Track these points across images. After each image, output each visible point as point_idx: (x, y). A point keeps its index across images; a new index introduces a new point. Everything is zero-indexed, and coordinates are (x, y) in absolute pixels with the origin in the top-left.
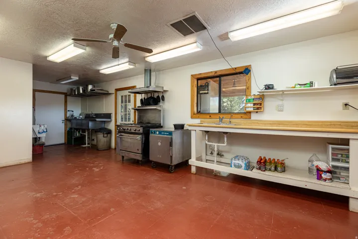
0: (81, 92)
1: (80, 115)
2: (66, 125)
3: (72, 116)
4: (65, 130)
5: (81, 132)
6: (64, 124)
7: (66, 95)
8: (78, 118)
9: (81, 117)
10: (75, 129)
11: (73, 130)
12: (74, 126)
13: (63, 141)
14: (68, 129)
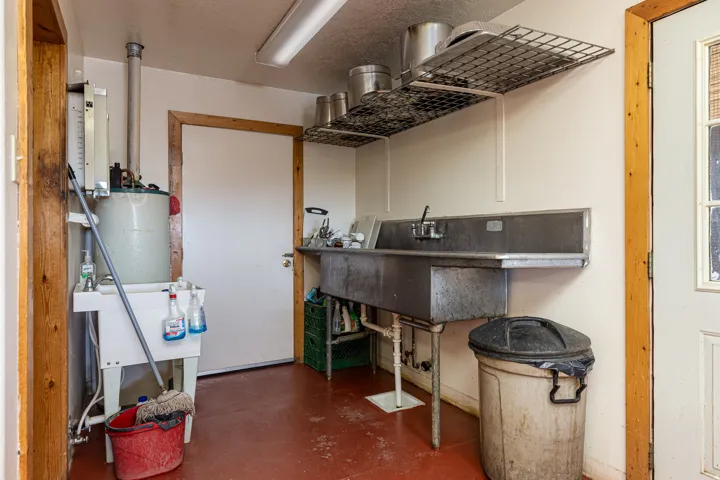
0: (344, 112)
1: (354, 228)
2: (298, 276)
3: (325, 233)
4: (296, 302)
5: (363, 319)
6: (289, 273)
7: (299, 136)
8: (346, 243)
9: (360, 237)
10: (335, 299)
11: (327, 304)
12: (334, 286)
13: (288, 354)
14: (307, 295)
